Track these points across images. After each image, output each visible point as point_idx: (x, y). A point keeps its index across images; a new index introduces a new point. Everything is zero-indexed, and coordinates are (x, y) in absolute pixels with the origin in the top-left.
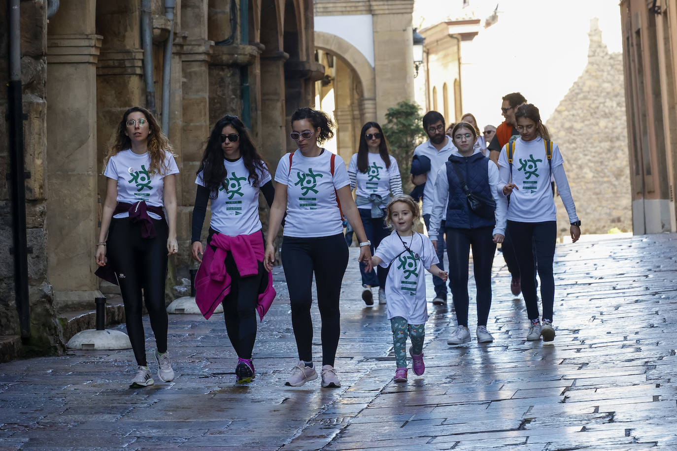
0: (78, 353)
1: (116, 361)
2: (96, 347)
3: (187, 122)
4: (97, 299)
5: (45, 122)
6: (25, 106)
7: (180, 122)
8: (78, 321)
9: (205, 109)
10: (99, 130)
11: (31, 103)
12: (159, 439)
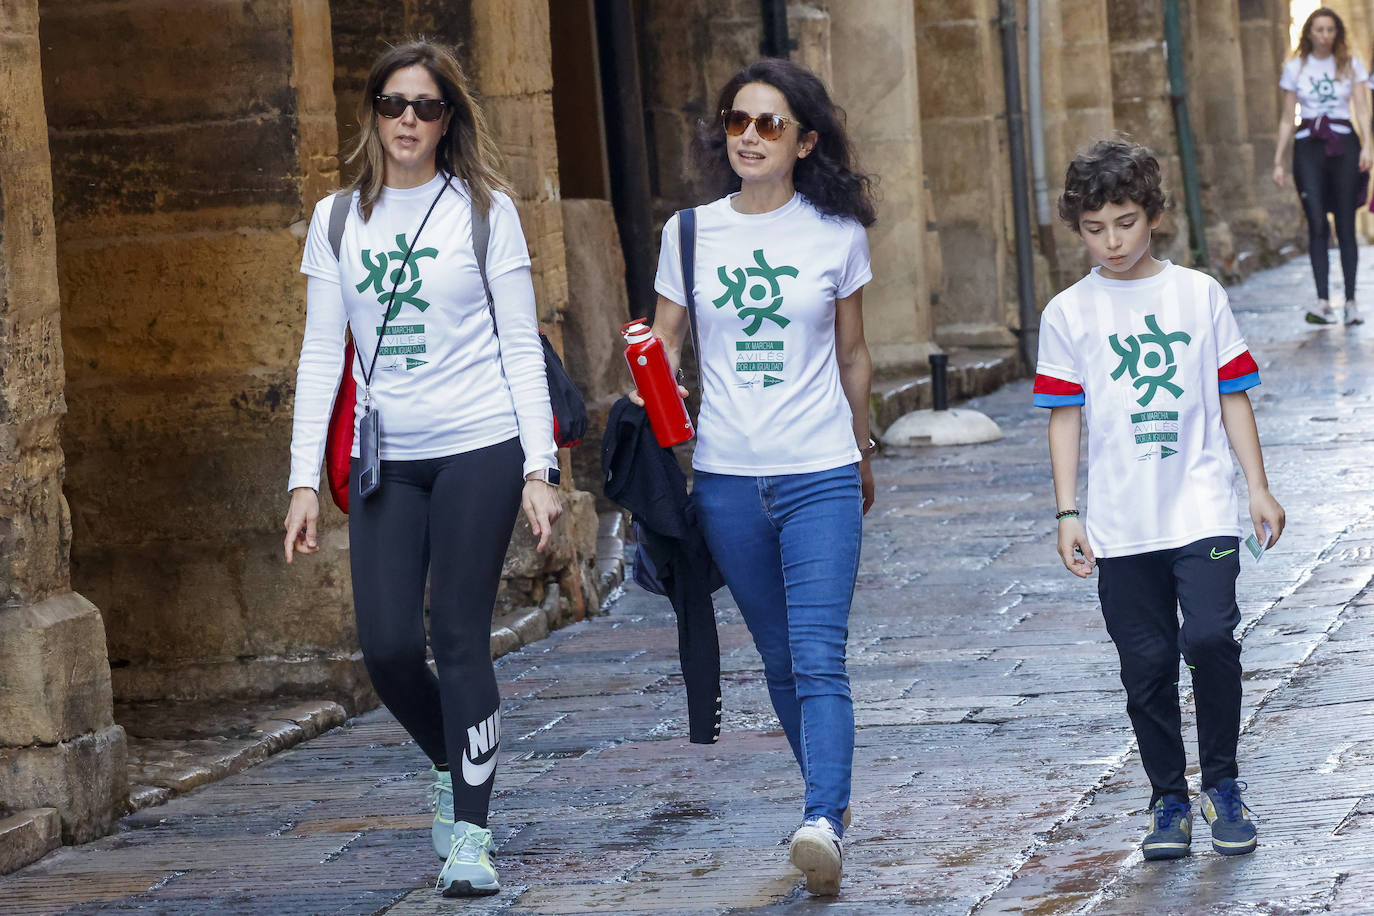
0: (904, 453)
1: (971, 464)
2: (934, 441)
3: (1070, 41)
4: (932, 358)
5: (829, 51)
6: (793, 25)
7: (1057, 40)
8: (899, 397)
9: (1099, 14)
10: (920, 64)
11: (802, 21)
12: (1062, 597)
